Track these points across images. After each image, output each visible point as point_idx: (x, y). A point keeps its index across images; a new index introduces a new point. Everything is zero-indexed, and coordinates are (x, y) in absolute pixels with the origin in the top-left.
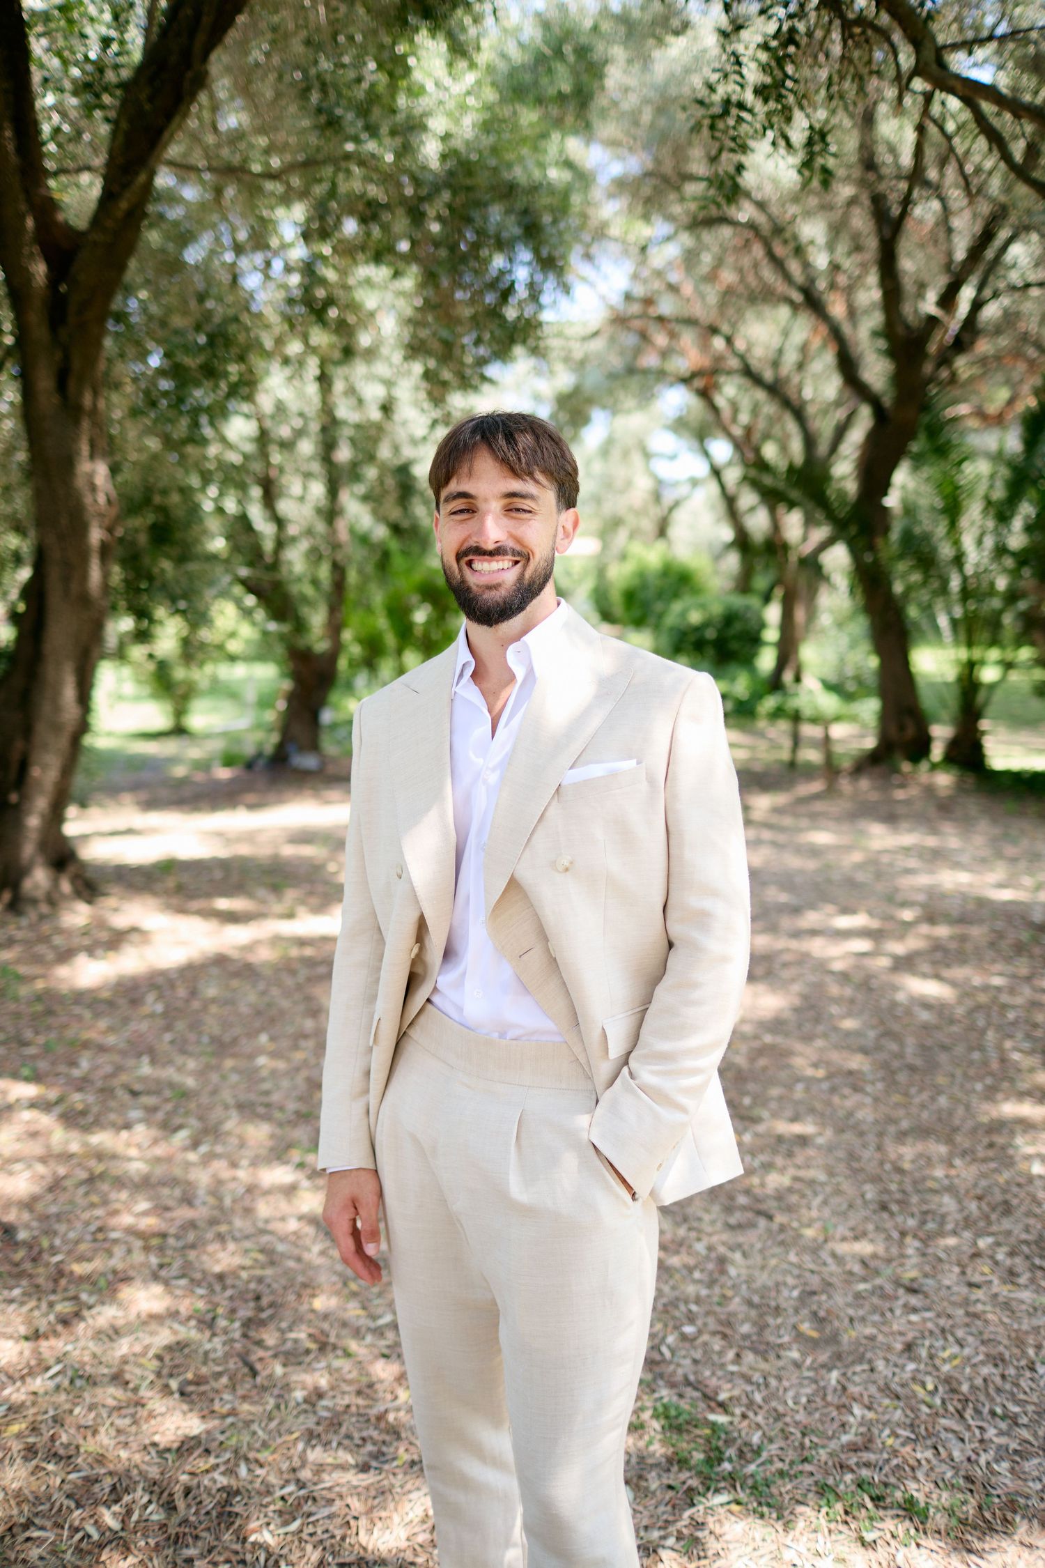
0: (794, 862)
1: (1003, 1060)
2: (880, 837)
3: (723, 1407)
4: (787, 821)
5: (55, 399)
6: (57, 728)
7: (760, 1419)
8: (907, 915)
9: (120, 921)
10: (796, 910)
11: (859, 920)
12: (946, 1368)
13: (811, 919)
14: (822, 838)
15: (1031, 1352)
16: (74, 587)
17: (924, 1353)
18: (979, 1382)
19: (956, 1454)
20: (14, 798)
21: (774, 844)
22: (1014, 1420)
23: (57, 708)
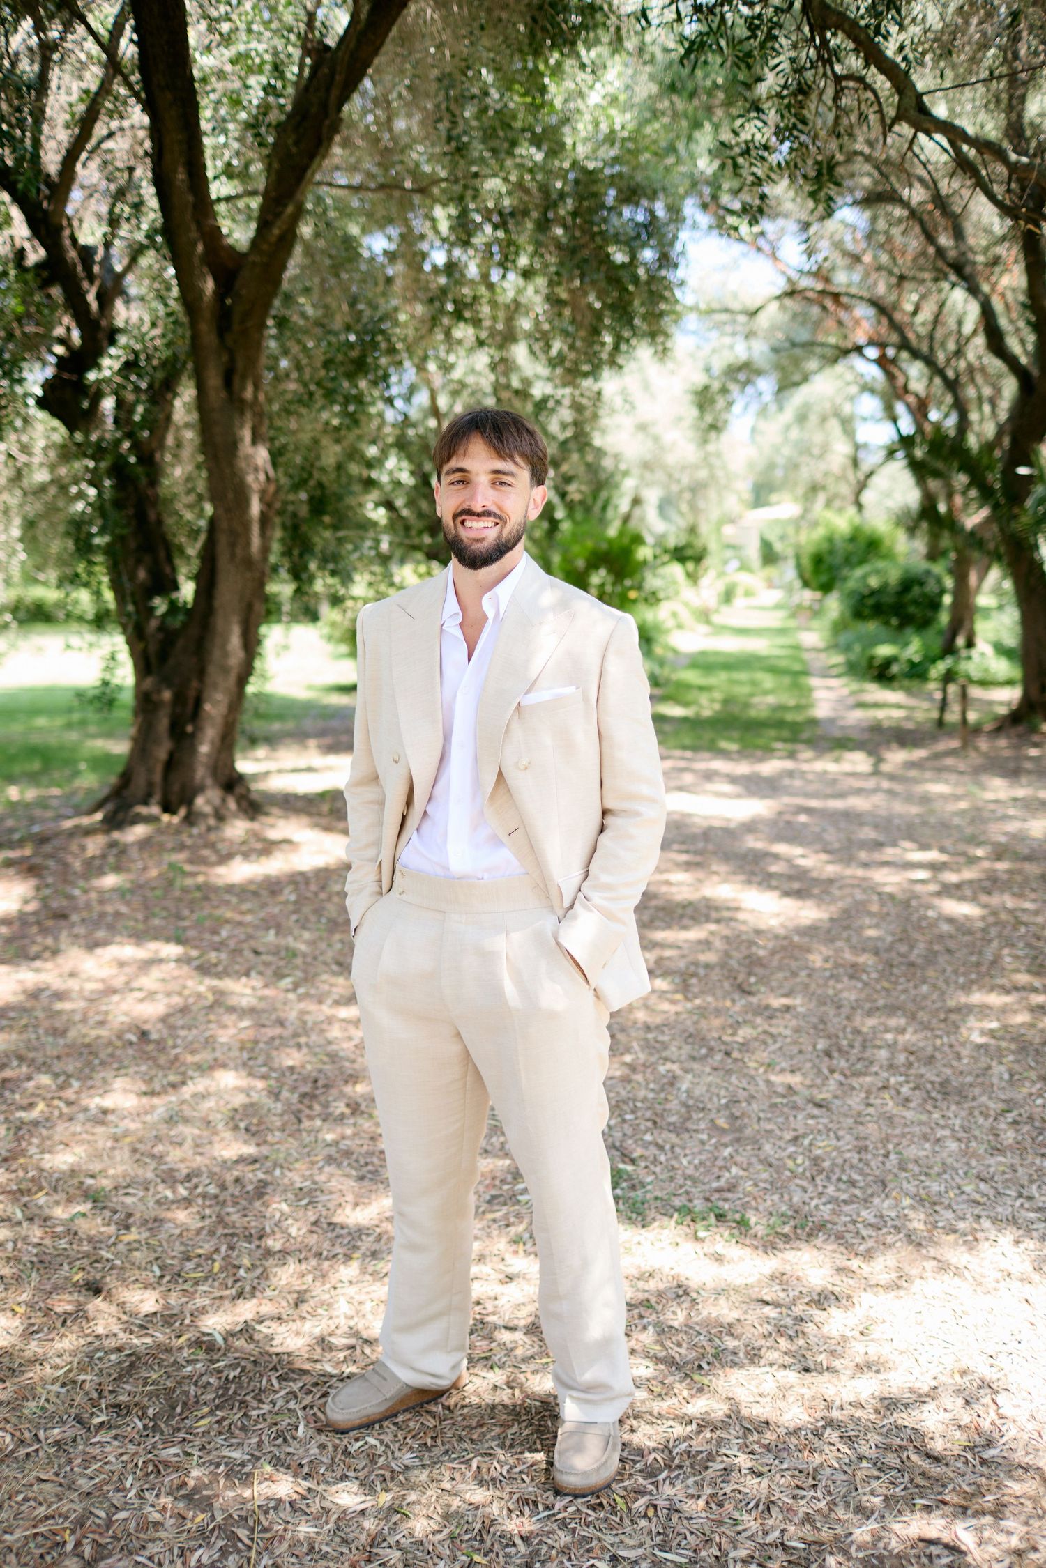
0: (899, 807)
1: (994, 963)
2: (998, 789)
3: (633, 1161)
4: (913, 773)
5: (223, 394)
6: (225, 670)
7: (658, 1169)
8: (980, 852)
9: (273, 835)
10: (879, 845)
11: (932, 855)
12: (819, 1152)
13: (890, 853)
14: (938, 788)
15: (890, 1147)
16: (239, 551)
17: (806, 1142)
18: (840, 1161)
19: (796, 1199)
20: (189, 729)
21: (890, 792)
22: (853, 1183)
23: (226, 654)
